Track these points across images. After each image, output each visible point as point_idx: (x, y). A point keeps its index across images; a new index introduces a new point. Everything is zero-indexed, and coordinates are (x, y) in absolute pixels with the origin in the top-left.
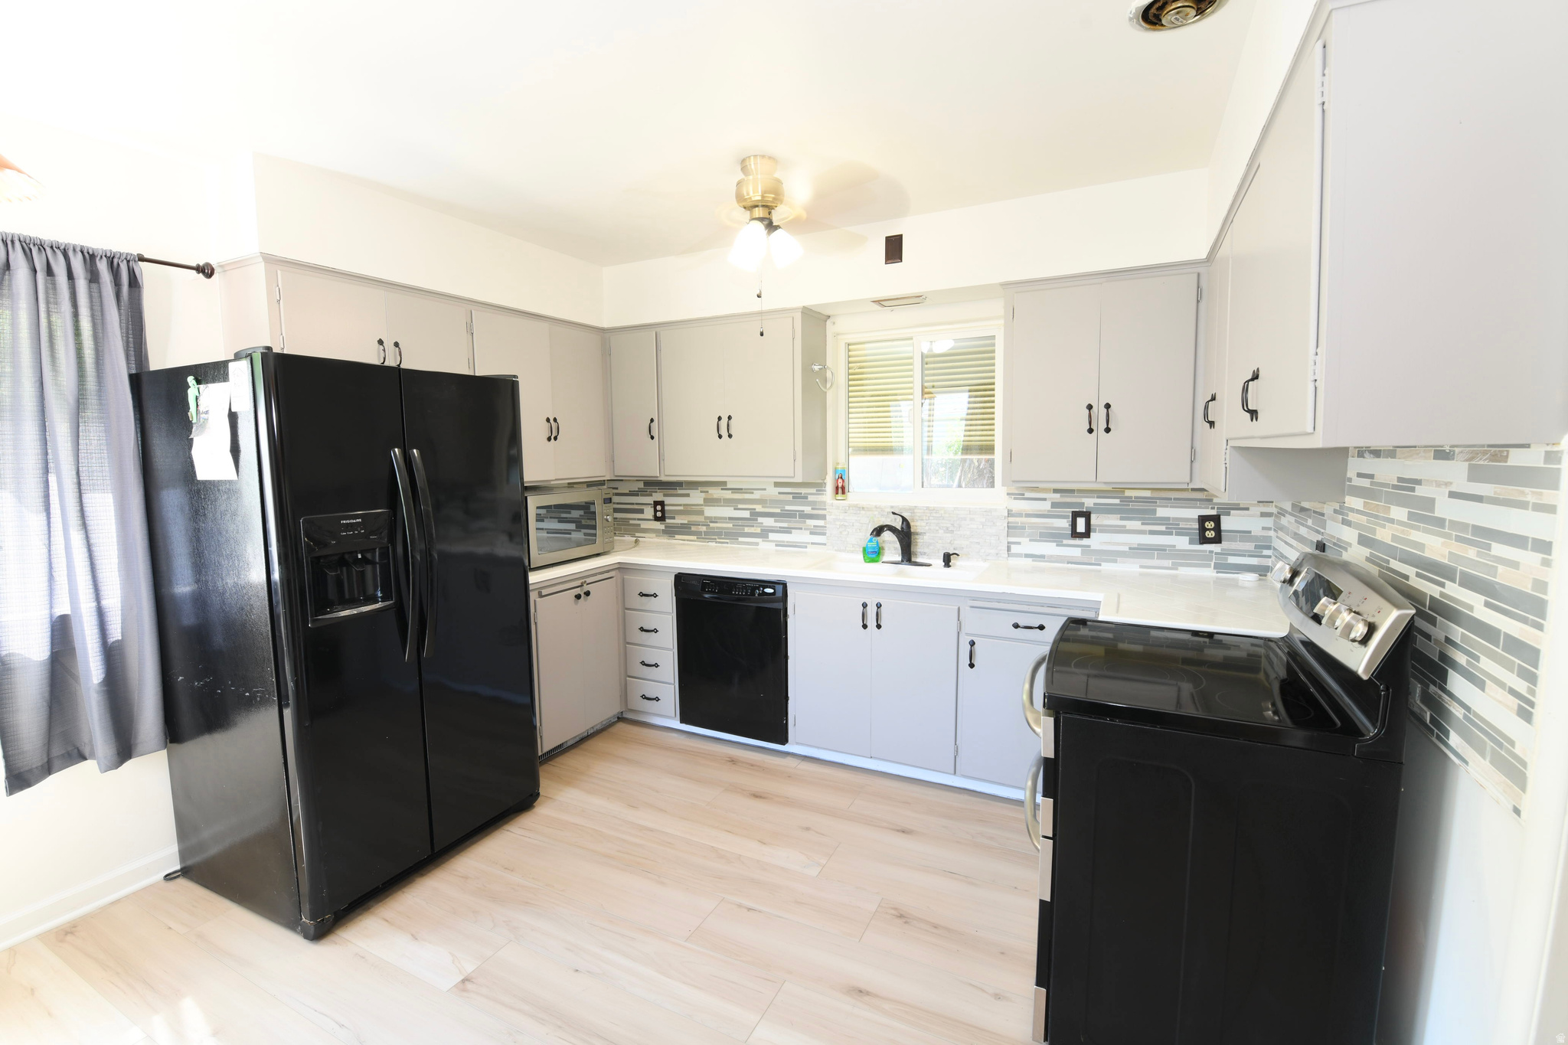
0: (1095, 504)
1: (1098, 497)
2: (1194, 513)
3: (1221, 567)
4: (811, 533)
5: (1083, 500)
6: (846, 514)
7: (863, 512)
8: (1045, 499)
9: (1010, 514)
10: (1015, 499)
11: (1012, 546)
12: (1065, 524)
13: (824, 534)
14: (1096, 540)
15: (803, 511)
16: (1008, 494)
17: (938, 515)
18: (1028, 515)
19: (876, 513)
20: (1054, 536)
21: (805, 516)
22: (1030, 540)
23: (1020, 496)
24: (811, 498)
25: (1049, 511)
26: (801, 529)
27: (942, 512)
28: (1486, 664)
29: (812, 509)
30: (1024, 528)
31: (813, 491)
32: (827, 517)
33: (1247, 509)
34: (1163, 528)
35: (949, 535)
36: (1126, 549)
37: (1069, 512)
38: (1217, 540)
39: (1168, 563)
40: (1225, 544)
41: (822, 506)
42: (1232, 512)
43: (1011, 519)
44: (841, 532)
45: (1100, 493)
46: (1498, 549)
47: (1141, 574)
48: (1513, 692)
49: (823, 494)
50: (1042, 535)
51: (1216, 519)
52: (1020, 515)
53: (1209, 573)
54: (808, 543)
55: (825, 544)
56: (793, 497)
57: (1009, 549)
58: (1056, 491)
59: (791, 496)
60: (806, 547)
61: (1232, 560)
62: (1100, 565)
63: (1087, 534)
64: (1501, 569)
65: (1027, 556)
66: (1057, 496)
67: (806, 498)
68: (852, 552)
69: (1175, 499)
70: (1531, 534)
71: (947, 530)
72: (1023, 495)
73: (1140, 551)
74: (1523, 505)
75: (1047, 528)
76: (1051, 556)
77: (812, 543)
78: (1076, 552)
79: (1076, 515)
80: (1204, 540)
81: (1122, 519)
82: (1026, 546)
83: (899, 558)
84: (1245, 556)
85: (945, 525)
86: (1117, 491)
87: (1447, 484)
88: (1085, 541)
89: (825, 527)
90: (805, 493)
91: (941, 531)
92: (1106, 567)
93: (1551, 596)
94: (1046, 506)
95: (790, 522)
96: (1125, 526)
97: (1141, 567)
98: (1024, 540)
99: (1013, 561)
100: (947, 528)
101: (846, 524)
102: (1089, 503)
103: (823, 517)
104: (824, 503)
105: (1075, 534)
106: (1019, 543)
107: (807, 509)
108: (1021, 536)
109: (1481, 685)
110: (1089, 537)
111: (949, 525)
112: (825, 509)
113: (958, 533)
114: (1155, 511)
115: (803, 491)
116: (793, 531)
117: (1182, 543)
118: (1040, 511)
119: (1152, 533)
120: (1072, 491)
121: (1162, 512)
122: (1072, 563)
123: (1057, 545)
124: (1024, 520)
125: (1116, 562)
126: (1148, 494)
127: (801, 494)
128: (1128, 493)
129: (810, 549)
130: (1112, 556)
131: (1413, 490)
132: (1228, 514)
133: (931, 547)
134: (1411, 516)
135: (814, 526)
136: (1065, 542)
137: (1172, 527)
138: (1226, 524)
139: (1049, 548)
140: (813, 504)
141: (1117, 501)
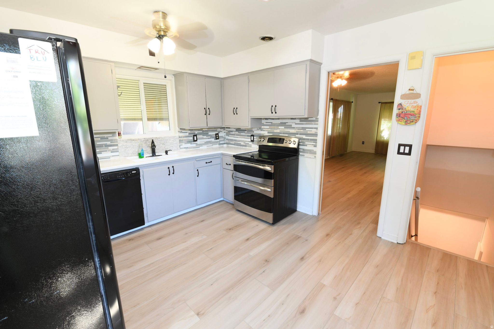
0: (197, 133)
1: (198, 131)
2: (214, 133)
3: (220, 144)
4: (112, 152)
5: (195, 132)
6: (127, 143)
7: (134, 141)
8: (187, 132)
9: (180, 137)
10: (180, 133)
11: (180, 146)
12: (192, 138)
13: (118, 152)
14: (199, 142)
15: (107, 144)
16: (178, 132)
17: (160, 140)
18: (184, 137)
19: (139, 141)
20: (189, 142)
21: (107, 146)
22: (185, 144)
23: (181, 132)
24: (109, 138)
25: (188, 135)
26: (106, 151)
27: (161, 138)
28: (306, 143)
29: (111, 142)
30: (183, 141)
31: (111, 135)
32: (119, 145)
33: (222, 132)
34: (210, 137)
35: (164, 145)
36: (204, 143)
37: (192, 135)
38: (218, 139)
39: (211, 145)
40: (220, 139)
41: (116, 141)
42: (220, 132)
43: (180, 139)
44: (125, 150)
45: (198, 130)
46: (307, 130)
47: (207, 148)
48: (312, 145)
49: (116, 136)
50: (187, 142)
51: (218, 134)
52: (181, 137)
53: (217, 146)
54: (111, 156)
55: (119, 155)
56: (101, 139)
57: (180, 147)
58: (189, 130)
59: (100, 138)
60: (110, 158)
61: (221, 142)
62: (199, 147)
63: (196, 141)
64: (308, 132)
65: (184, 148)
66: (190, 131)
67: (108, 138)
68: (131, 156)
69: (212, 130)
70: (314, 127)
71: (163, 144)
72: (182, 131)
73: (207, 143)
74: (313, 124)
75: (188, 140)
76: (190, 147)
77: (112, 156)
78: (194, 145)
79: (194, 136)
80: (217, 139)
81: (203, 136)
82: (184, 145)
83: (151, 155)
84: (222, 141)
85: (162, 142)
86: (201, 129)
87: (294, 123)
88: (196, 142)
89: (118, 149)
90: (106, 137)
91: (161, 145)
92: (201, 148)
93: (318, 133)
94: (187, 134)
95: (100, 149)
96: (203, 138)
97: (207, 146)
98: (183, 144)
99: (181, 150)
100: (163, 143)
101: (127, 146)
102: (196, 132)
103: (117, 145)
104: (116, 140)
105: (194, 141)
106: (182, 145)
107: (108, 143)
108: (182, 143)
109: (306, 146)
110: (197, 141)
111: (163, 142)
112: (117, 142)
113: (166, 144)
114: (208, 133)
115: (106, 136)
116: (102, 152)
117: (213, 140)
118: (186, 136)
119: (208, 138)
120: (192, 130)
121: (210, 133)
122: (194, 148)
123: (191, 144)
124: (183, 138)
125: (202, 146)
126: (207, 129)
127: (105, 137)
128: (203, 130)
129: (112, 158)
130: (201, 145)
131: (286, 124)
132: (219, 133)
133: (159, 150)
134: (285, 128)
135: (113, 149)
136: (192, 143)
137: (211, 137)
138: (220, 135)
139: (189, 145)
140: (111, 141)
141: (201, 132)
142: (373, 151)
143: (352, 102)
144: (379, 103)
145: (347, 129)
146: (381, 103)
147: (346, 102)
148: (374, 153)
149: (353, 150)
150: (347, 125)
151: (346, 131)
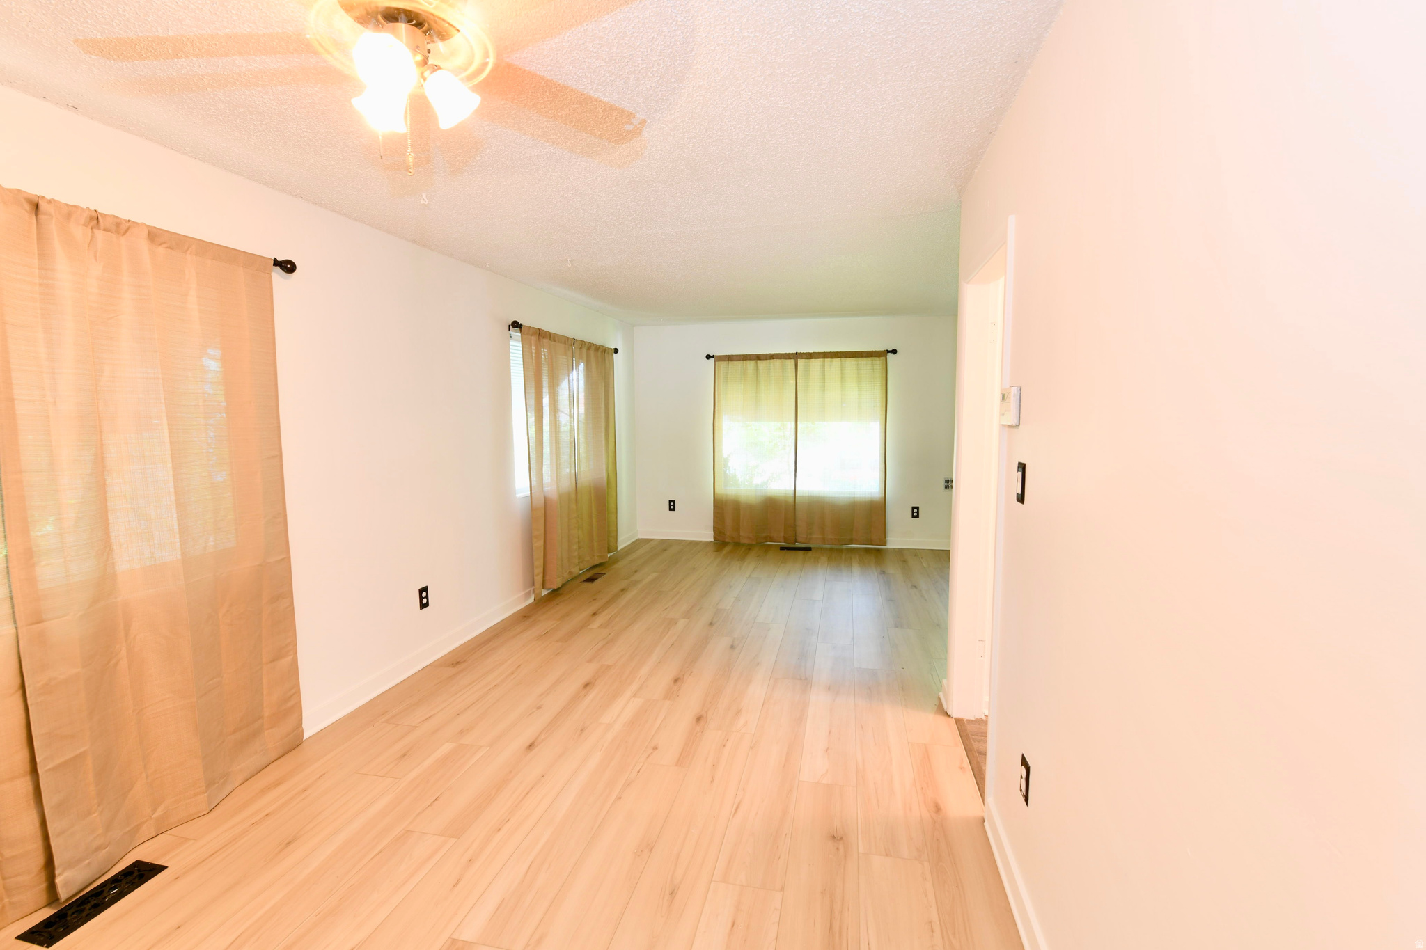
142: (707, 535)
143: (616, 351)
144: (708, 357)
145: (608, 457)
146: (713, 357)
147: (589, 349)
148: (712, 540)
149: (640, 536)
150: (603, 442)
151: (604, 466)
